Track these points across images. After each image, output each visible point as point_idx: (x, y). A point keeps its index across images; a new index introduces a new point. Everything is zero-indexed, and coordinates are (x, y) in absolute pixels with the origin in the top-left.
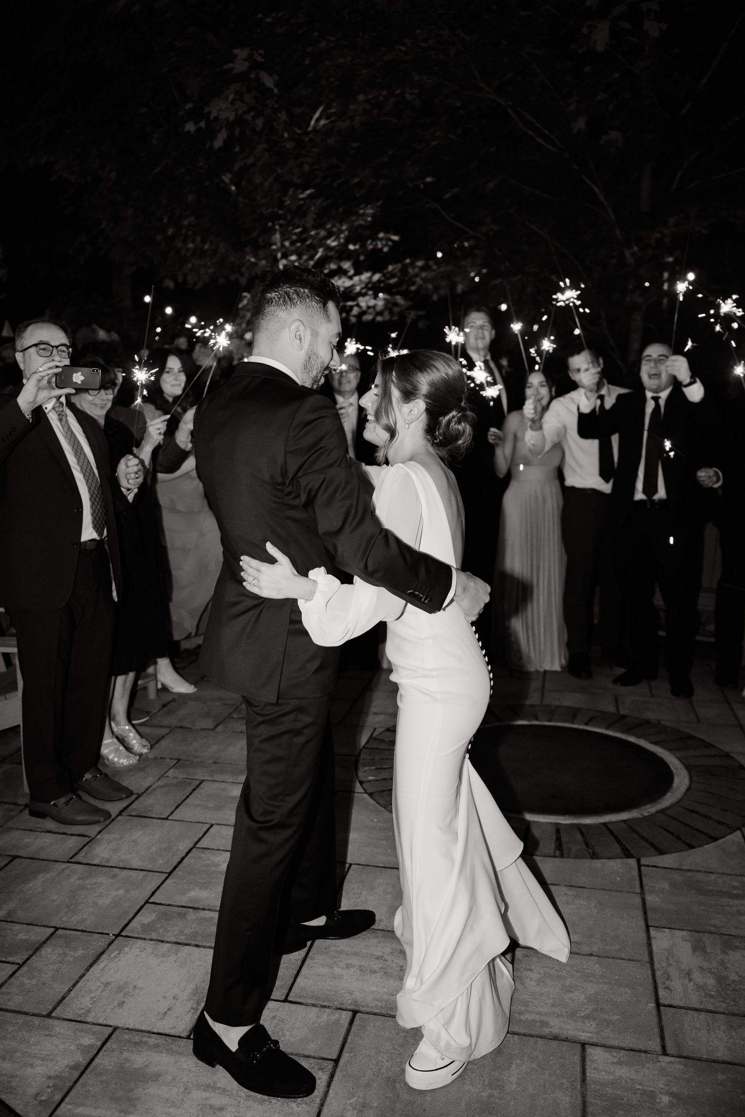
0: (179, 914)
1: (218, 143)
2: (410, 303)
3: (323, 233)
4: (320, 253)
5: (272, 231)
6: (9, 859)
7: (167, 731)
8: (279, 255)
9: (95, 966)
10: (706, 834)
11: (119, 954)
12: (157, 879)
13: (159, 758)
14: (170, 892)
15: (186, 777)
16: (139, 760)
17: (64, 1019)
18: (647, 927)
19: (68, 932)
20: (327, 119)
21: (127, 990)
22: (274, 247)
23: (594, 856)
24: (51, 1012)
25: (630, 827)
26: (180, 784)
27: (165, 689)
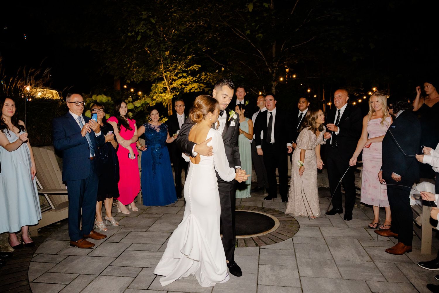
0: (118, 268)
4: (176, 71)
6: (68, 256)
7: (122, 218)
9: (91, 284)
10: (281, 239)
11: (98, 280)
12: (113, 259)
14: (117, 262)
15: (126, 230)
18: (259, 264)
19: (83, 275)
21: (100, 289)
23: (247, 246)
25: (259, 238)
26: (124, 233)
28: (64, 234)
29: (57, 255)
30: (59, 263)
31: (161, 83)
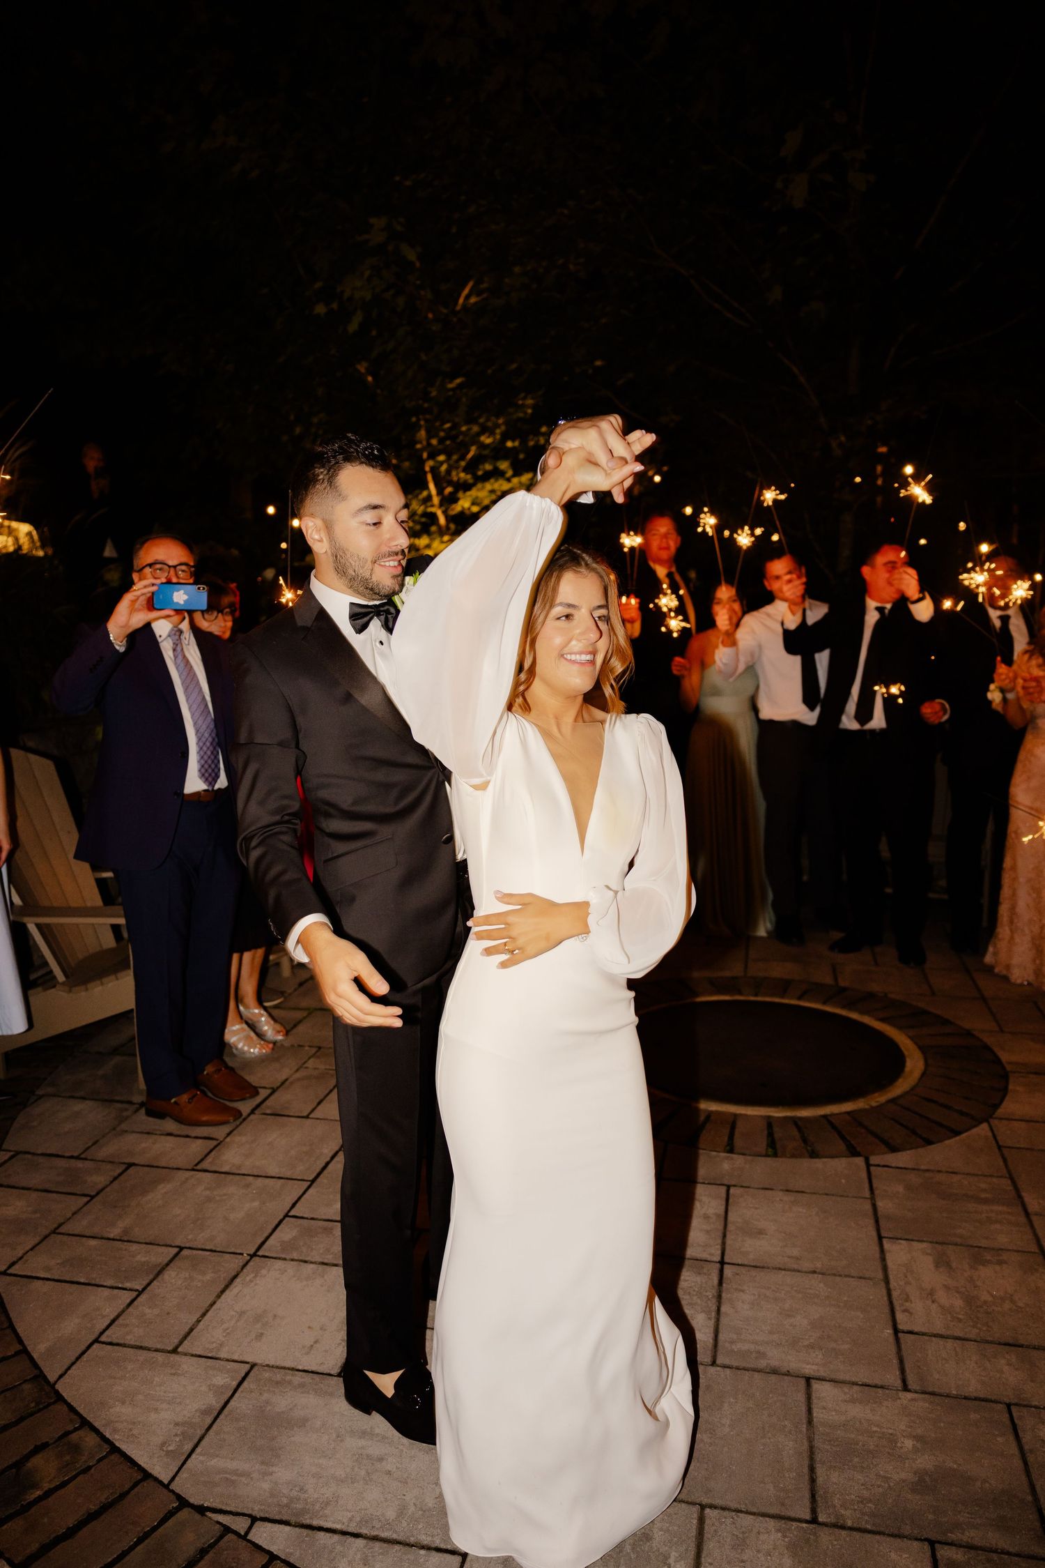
0: (325, 1229)
1: (353, 327)
3: (476, 429)
4: (473, 451)
5: (416, 427)
6: (124, 1167)
7: (305, 1014)
8: (425, 455)
9: (227, 1292)
10: (947, 1128)
11: (256, 1276)
12: (296, 1189)
13: (296, 1045)
14: (311, 1204)
16: (273, 1049)
17: (192, 1355)
18: (880, 1238)
19: (195, 1252)
20: (478, 295)
21: (266, 1319)
22: (419, 446)
23: (814, 1155)
24: (177, 1347)
25: (856, 1120)
26: (322, 1076)
28: (101, 1072)
29: (86, 1159)
30: (98, 1194)
31: (417, 496)
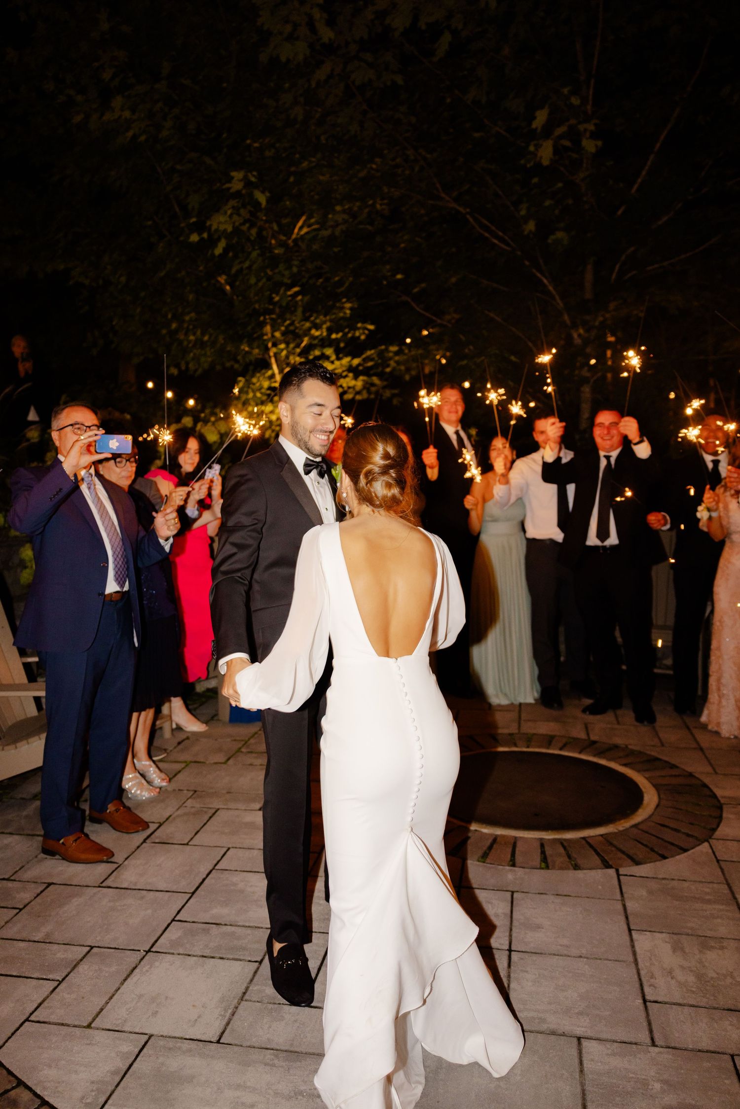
0: (204, 930)
1: (218, 251)
2: (385, 383)
3: (308, 325)
4: (306, 341)
5: (262, 325)
6: (45, 885)
7: (183, 765)
8: (270, 345)
9: (129, 980)
10: (677, 846)
11: (151, 968)
12: (181, 900)
13: (177, 790)
14: (194, 911)
15: (202, 806)
16: (159, 793)
17: (103, 1029)
18: (630, 930)
19: (103, 950)
20: (309, 226)
21: (159, 1001)
22: (265, 337)
23: (576, 867)
24: (90, 1024)
25: (608, 841)
26: (197, 813)
27: (179, 728)
28: (25, 813)
29: (15, 880)
30: (25, 907)
31: (264, 374)
